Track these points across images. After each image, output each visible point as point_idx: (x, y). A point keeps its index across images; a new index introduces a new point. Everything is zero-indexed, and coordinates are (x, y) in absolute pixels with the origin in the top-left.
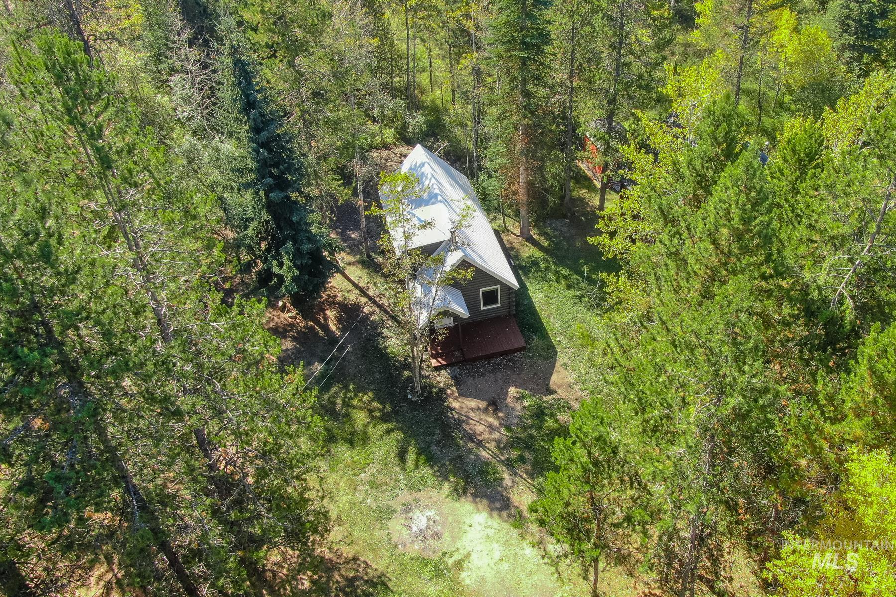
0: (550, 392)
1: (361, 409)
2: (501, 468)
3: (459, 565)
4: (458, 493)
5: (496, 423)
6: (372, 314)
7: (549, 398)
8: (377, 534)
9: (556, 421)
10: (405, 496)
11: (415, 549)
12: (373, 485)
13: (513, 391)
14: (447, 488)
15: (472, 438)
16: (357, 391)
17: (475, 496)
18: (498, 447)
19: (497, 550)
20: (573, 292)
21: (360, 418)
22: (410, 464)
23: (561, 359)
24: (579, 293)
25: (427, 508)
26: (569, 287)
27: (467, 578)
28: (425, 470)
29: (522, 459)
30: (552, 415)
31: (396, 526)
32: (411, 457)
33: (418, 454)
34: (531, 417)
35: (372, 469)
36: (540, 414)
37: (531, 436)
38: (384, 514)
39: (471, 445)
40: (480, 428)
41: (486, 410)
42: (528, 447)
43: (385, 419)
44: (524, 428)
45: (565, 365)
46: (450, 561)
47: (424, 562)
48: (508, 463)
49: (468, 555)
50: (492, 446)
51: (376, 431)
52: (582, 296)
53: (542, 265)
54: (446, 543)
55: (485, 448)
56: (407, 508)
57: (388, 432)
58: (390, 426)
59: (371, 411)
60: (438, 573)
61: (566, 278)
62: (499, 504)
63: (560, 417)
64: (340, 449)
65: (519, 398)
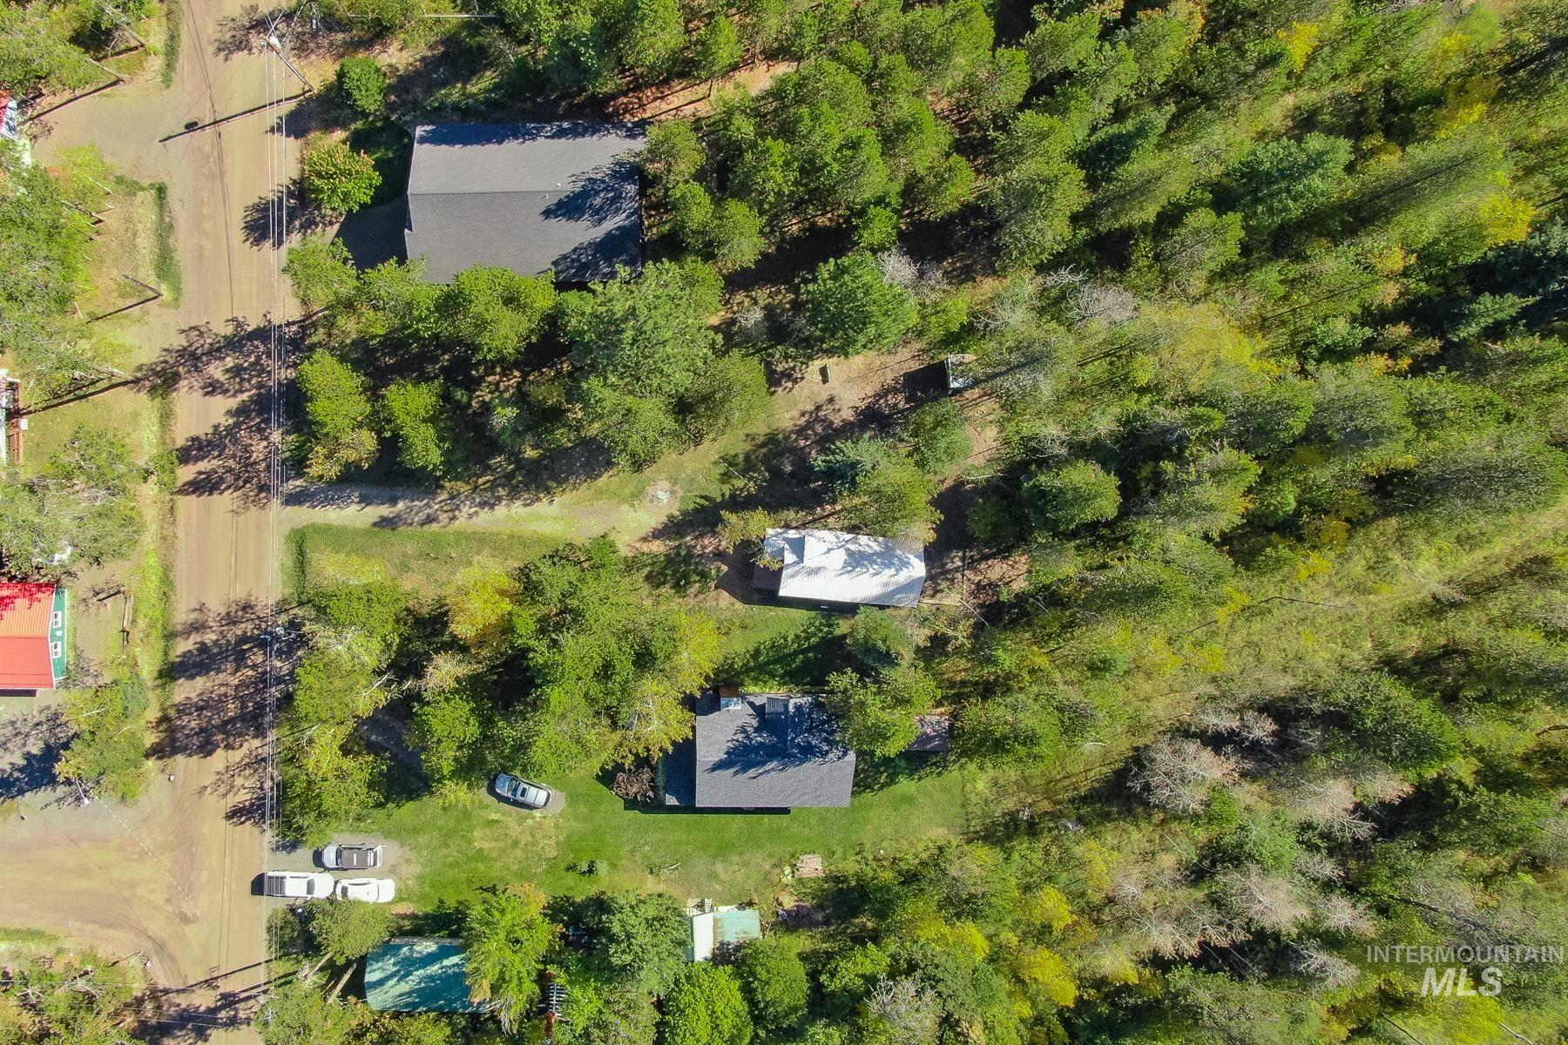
0: (717, 587)
1: (746, 485)
2: (677, 543)
3: (633, 506)
4: (671, 517)
5: (707, 551)
6: (823, 510)
7: (713, 584)
8: (665, 475)
9: (695, 582)
10: (680, 493)
11: (649, 490)
12: (692, 480)
13: (725, 568)
14: (676, 513)
15: (702, 535)
16: (760, 487)
17: (666, 525)
18: (690, 547)
19: (633, 525)
20: (791, 637)
21: (739, 483)
22: (698, 500)
23: (739, 605)
24: (789, 639)
25: (669, 502)
26: (797, 637)
27: (625, 507)
28: (692, 506)
29: (678, 554)
30: (699, 581)
31: (666, 484)
32: (703, 502)
33: (702, 506)
34: (704, 571)
35: (702, 481)
36: (704, 576)
37: (690, 564)
38: (674, 481)
39: (698, 534)
40: (706, 542)
41: (717, 548)
42: (684, 561)
43: (733, 496)
44: (697, 563)
45: (733, 605)
46: (636, 503)
47: (641, 492)
48: (679, 547)
49: (635, 511)
50: (692, 544)
51: (727, 489)
52: (786, 640)
53: (826, 629)
54: (646, 502)
55: (693, 540)
56: (673, 492)
57: (723, 495)
58: (727, 496)
59: (741, 490)
60: (633, 496)
61: (807, 639)
62: (657, 534)
63: (697, 585)
64: (722, 468)
65: (718, 570)
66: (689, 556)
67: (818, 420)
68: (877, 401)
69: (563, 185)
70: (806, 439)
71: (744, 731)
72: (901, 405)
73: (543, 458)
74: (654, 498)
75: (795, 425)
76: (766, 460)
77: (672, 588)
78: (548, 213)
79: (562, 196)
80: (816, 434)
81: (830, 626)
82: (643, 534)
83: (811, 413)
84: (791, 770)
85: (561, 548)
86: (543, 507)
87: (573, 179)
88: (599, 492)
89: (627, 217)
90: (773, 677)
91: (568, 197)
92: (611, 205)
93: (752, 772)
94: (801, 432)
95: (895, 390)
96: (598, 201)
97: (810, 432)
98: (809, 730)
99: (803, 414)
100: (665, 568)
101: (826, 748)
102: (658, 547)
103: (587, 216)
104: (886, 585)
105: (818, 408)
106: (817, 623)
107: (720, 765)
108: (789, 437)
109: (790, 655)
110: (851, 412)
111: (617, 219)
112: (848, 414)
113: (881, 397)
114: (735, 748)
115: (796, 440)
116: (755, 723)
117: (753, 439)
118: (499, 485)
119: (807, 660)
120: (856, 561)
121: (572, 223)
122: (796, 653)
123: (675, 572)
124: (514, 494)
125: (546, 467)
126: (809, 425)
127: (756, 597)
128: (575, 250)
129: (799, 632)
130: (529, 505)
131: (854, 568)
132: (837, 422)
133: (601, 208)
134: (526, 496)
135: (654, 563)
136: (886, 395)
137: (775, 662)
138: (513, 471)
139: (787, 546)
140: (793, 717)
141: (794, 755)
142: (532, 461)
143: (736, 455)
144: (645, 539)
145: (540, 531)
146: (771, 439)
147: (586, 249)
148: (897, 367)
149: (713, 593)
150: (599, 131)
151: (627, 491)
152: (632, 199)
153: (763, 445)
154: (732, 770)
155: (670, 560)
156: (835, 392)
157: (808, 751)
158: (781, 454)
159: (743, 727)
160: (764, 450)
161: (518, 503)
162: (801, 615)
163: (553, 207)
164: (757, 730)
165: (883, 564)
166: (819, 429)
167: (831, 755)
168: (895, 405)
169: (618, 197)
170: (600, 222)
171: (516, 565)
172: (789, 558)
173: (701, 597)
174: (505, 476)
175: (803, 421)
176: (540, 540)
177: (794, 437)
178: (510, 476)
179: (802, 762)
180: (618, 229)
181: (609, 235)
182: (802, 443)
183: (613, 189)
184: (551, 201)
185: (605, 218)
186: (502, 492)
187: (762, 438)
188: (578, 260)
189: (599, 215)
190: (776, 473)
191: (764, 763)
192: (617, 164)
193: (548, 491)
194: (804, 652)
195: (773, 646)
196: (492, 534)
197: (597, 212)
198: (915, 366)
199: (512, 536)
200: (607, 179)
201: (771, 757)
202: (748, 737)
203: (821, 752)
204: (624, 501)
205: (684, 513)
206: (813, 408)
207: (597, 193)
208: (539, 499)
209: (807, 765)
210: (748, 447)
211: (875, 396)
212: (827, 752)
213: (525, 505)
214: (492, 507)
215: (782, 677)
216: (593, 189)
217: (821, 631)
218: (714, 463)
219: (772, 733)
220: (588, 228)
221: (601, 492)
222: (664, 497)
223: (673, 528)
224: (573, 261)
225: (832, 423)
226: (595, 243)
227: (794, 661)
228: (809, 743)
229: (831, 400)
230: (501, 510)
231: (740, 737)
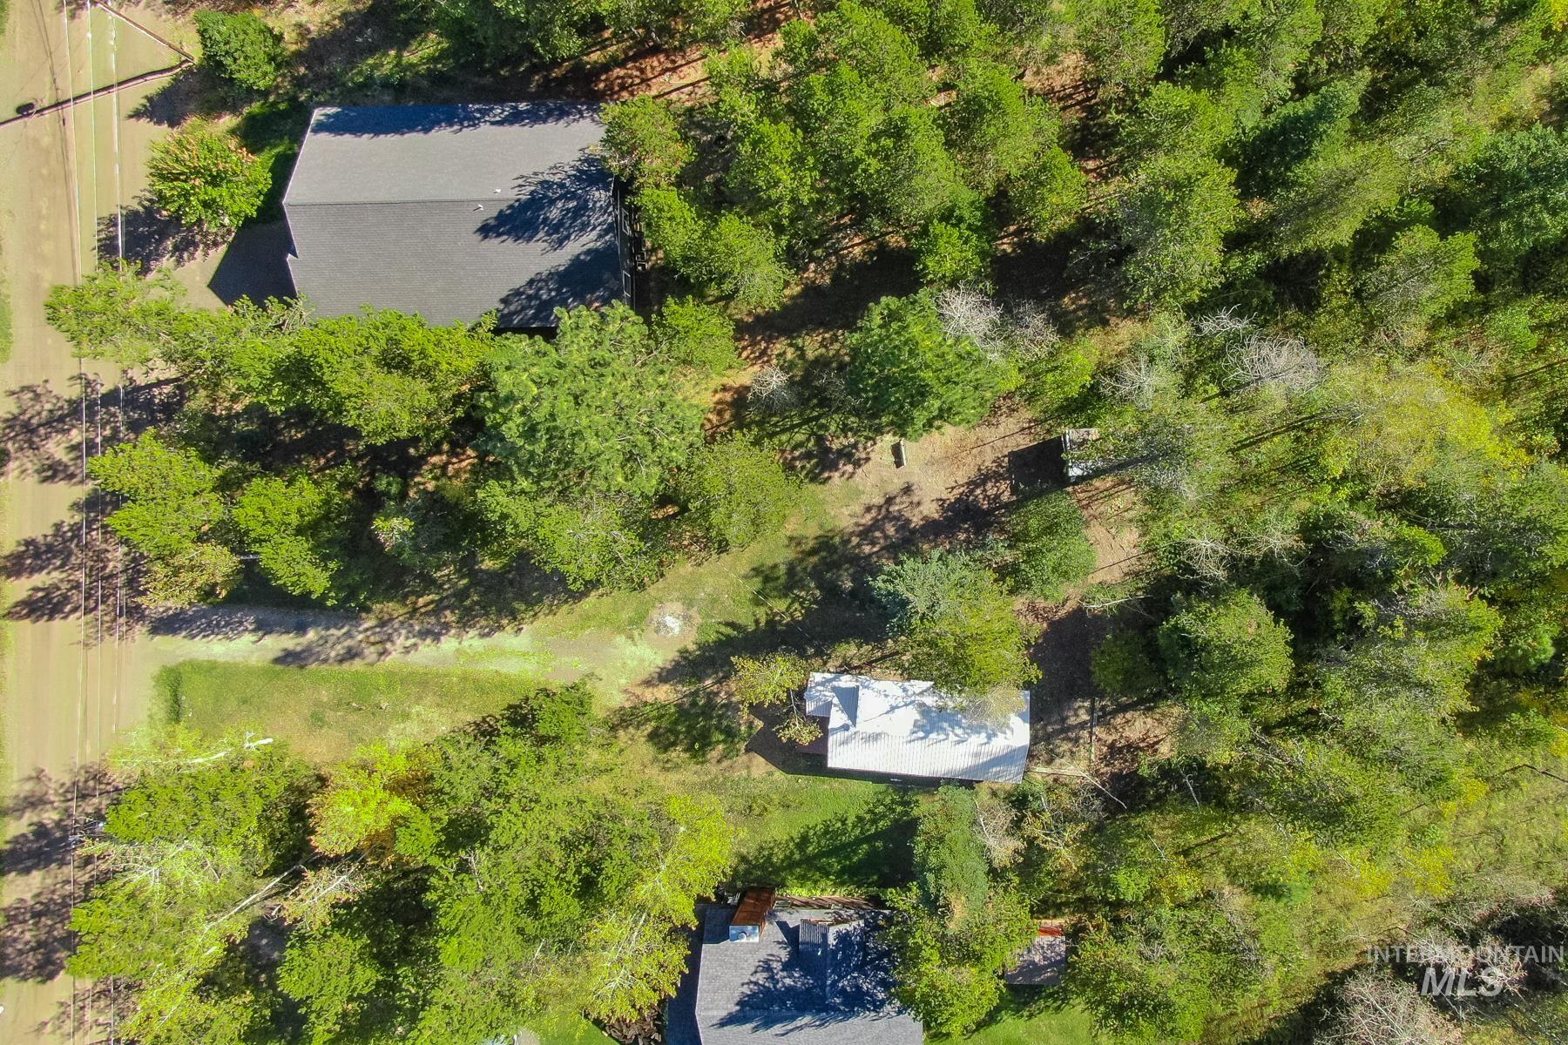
0: (748, 750)
1: (789, 607)
2: (693, 688)
3: (631, 637)
4: (684, 652)
5: (734, 699)
7: (742, 746)
8: (676, 594)
9: (718, 742)
10: (698, 620)
11: (655, 615)
12: (714, 600)
13: (758, 724)
14: (692, 647)
16: (808, 610)
17: (678, 663)
18: (712, 692)
19: (632, 664)
20: (851, 819)
21: (780, 605)
22: (723, 629)
23: (779, 775)
24: (849, 823)
25: (682, 630)
26: (860, 819)
27: (620, 639)
28: (713, 637)
29: (694, 704)
30: (724, 741)
31: (678, 607)
32: (729, 631)
33: (728, 636)
34: (728, 726)
35: (728, 602)
36: (730, 734)
37: (711, 718)
38: (689, 603)
39: (721, 675)
42: (703, 713)
43: (771, 623)
44: (720, 717)
45: (770, 774)
46: (636, 633)
47: (643, 618)
48: (696, 693)
49: (635, 645)
50: (715, 688)
51: (762, 614)
52: (844, 823)
53: (899, 809)
54: (650, 632)
55: (714, 684)
56: (687, 618)
57: (757, 622)
58: (762, 624)
59: (782, 615)
60: (631, 622)
61: (874, 822)
62: (665, 676)
63: (721, 747)
64: (757, 583)
65: (750, 726)
66: (711, 704)
67: (889, 517)
68: (972, 491)
69: (504, 191)
70: (873, 544)
71: (767, 967)
72: (1005, 497)
73: (506, 569)
74: (660, 627)
75: (857, 524)
76: (816, 574)
77: (685, 751)
78: (485, 231)
79: (504, 206)
80: (886, 537)
81: (905, 804)
82: (645, 676)
83: (880, 508)
84: (833, 1027)
85: (532, 695)
86: (506, 639)
87: (520, 182)
88: (587, 618)
89: (600, 236)
90: (827, 874)
91: (511, 207)
92: (574, 219)
93: (778, 1028)
94: (866, 533)
95: (997, 477)
96: (554, 213)
97: (877, 534)
98: (860, 968)
99: (868, 509)
100: (676, 722)
101: (881, 996)
102: (665, 694)
103: (541, 234)
104: (977, 755)
105: (890, 501)
106: (888, 800)
107: (730, 1020)
108: (849, 541)
109: (850, 844)
110: (935, 506)
111: (584, 239)
112: (931, 510)
113: (977, 486)
114: (754, 995)
115: (859, 545)
116: (784, 955)
117: (799, 544)
118: (446, 608)
119: (873, 853)
120: (932, 722)
121: (522, 246)
122: (858, 842)
123: (690, 728)
124: (465, 623)
125: (511, 583)
126: (876, 525)
127: (802, 763)
128: (531, 282)
129: (861, 813)
130: (488, 635)
131: (928, 733)
132: (916, 521)
133: (561, 224)
134: (483, 623)
135: (661, 717)
136: (984, 482)
137: (829, 854)
138: (467, 588)
139: (836, 701)
140: (834, 953)
141: (835, 1009)
142: (490, 574)
143: (775, 566)
144: (648, 683)
145: (504, 671)
146: (824, 544)
147: (546, 281)
148: (999, 443)
149: (743, 758)
150: (568, 114)
151: (624, 616)
152: (604, 210)
153: (813, 552)
154: (749, 1026)
155: (684, 713)
156: (914, 480)
157: (856, 1002)
158: (836, 565)
159: (766, 962)
160: (814, 559)
161: (472, 632)
162: (867, 789)
163: (492, 222)
164: (787, 967)
165: (970, 727)
166: (891, 530)
167: (888, 1008)
168: (997, 496)
169: (582, 209)
170: (560, 243)
171: (470, 718)
172: (837, 718)
173: (726, 763)
174: (454, 595)
175: (867, 519)
176: (502, 684)
177: (855, 540)
178: (462, 595)
179: (847, 1015)
180: (588, 252)
181: (576, 262)
182: (867, 549)
183: (574, 196)
184: (489, 213)
185: (568, 237)
186: (449, 616)
187: (811, 543)
188: (537, 296)
189: (560, 233)
190: (831, 591)
191: (793, 1018)
192: (586, 160)
193: (513, 615)
194: (869, 839)
195: (826, 832)
196: (437, 675)
197: (556, 228)
198: (1024, 442)
199: (464, 679)
200: (567, 182)
201: (802, 1010)
202: (772, 978)
203: (873, 1003)
204: (619, 630)
205: (701, 647)
206: (882, 501)
207: (552, 202)
208: (501, 628)
209: (854, 1021)
210: (791, 554)
211: (968, 484)
212: (883, 1002)
213: (482, 636)
214: (437, 637)
215: (839, 874)
216: (545, 196)
217: (893, 811)
218: (745, 577)
219: (806, 972)
220: (544, 252)
221: (588, 618)
222: (674, 624)
223: (688, 668)
224: (529, 298)
225: (908, 521)
226: (558, 273)
227: (855, 852)
228: (859, 988)
229: (907, 490)
230: (449, 644)
231: (761, 978)
